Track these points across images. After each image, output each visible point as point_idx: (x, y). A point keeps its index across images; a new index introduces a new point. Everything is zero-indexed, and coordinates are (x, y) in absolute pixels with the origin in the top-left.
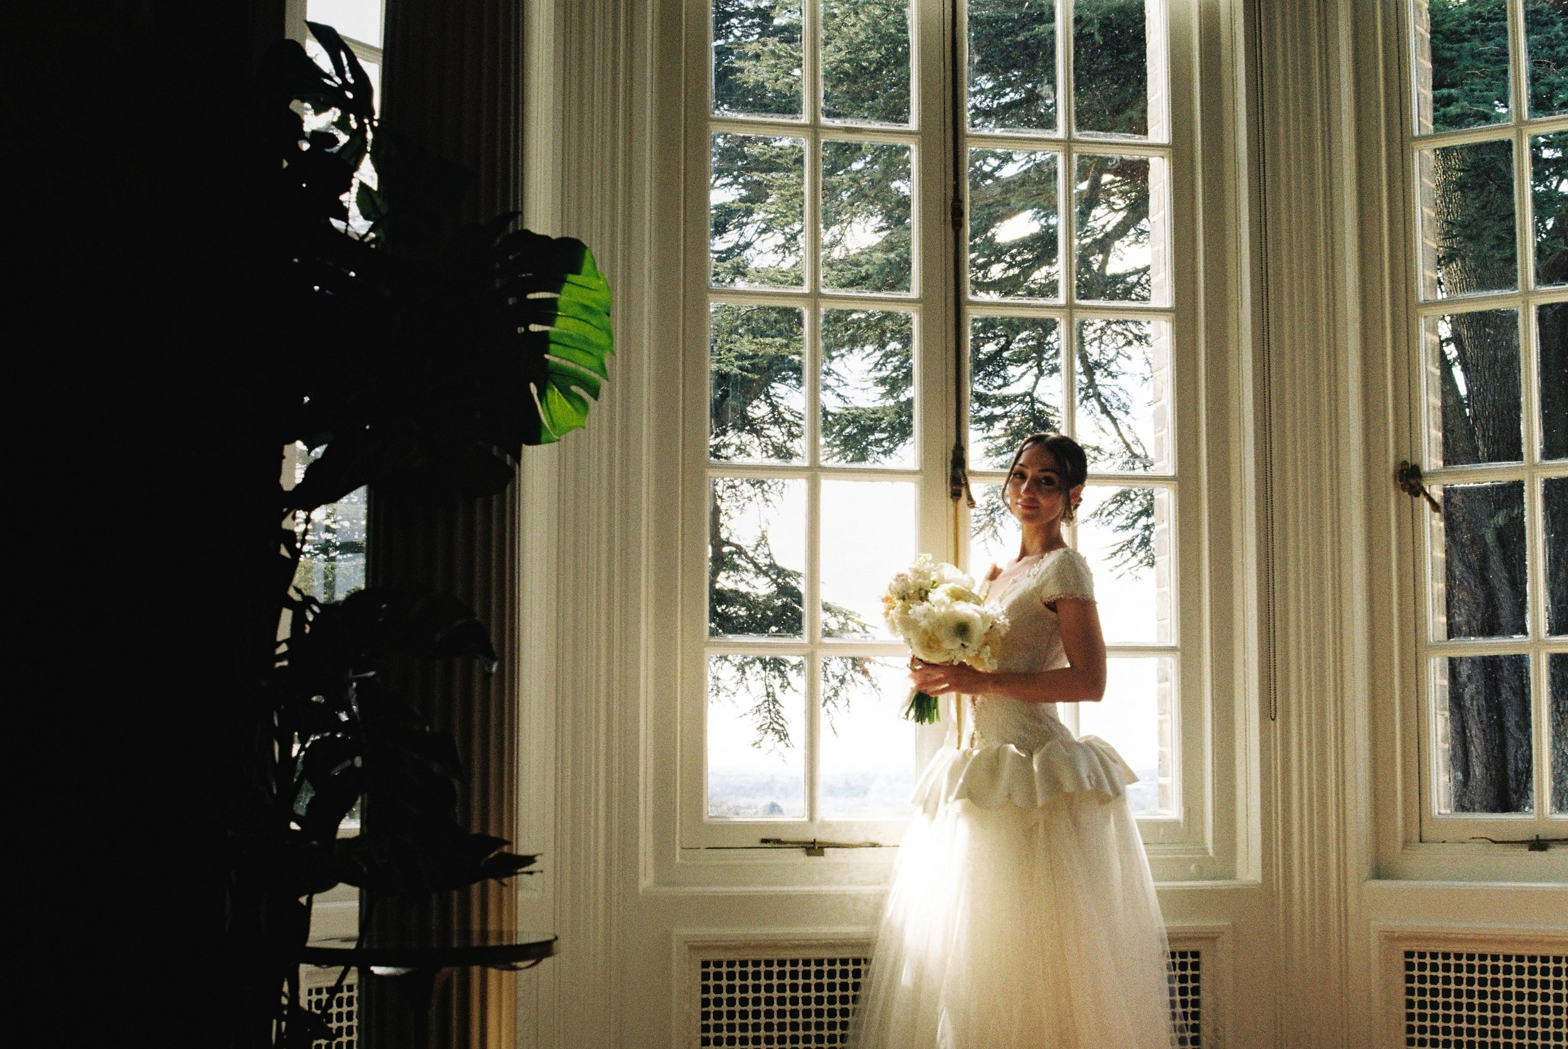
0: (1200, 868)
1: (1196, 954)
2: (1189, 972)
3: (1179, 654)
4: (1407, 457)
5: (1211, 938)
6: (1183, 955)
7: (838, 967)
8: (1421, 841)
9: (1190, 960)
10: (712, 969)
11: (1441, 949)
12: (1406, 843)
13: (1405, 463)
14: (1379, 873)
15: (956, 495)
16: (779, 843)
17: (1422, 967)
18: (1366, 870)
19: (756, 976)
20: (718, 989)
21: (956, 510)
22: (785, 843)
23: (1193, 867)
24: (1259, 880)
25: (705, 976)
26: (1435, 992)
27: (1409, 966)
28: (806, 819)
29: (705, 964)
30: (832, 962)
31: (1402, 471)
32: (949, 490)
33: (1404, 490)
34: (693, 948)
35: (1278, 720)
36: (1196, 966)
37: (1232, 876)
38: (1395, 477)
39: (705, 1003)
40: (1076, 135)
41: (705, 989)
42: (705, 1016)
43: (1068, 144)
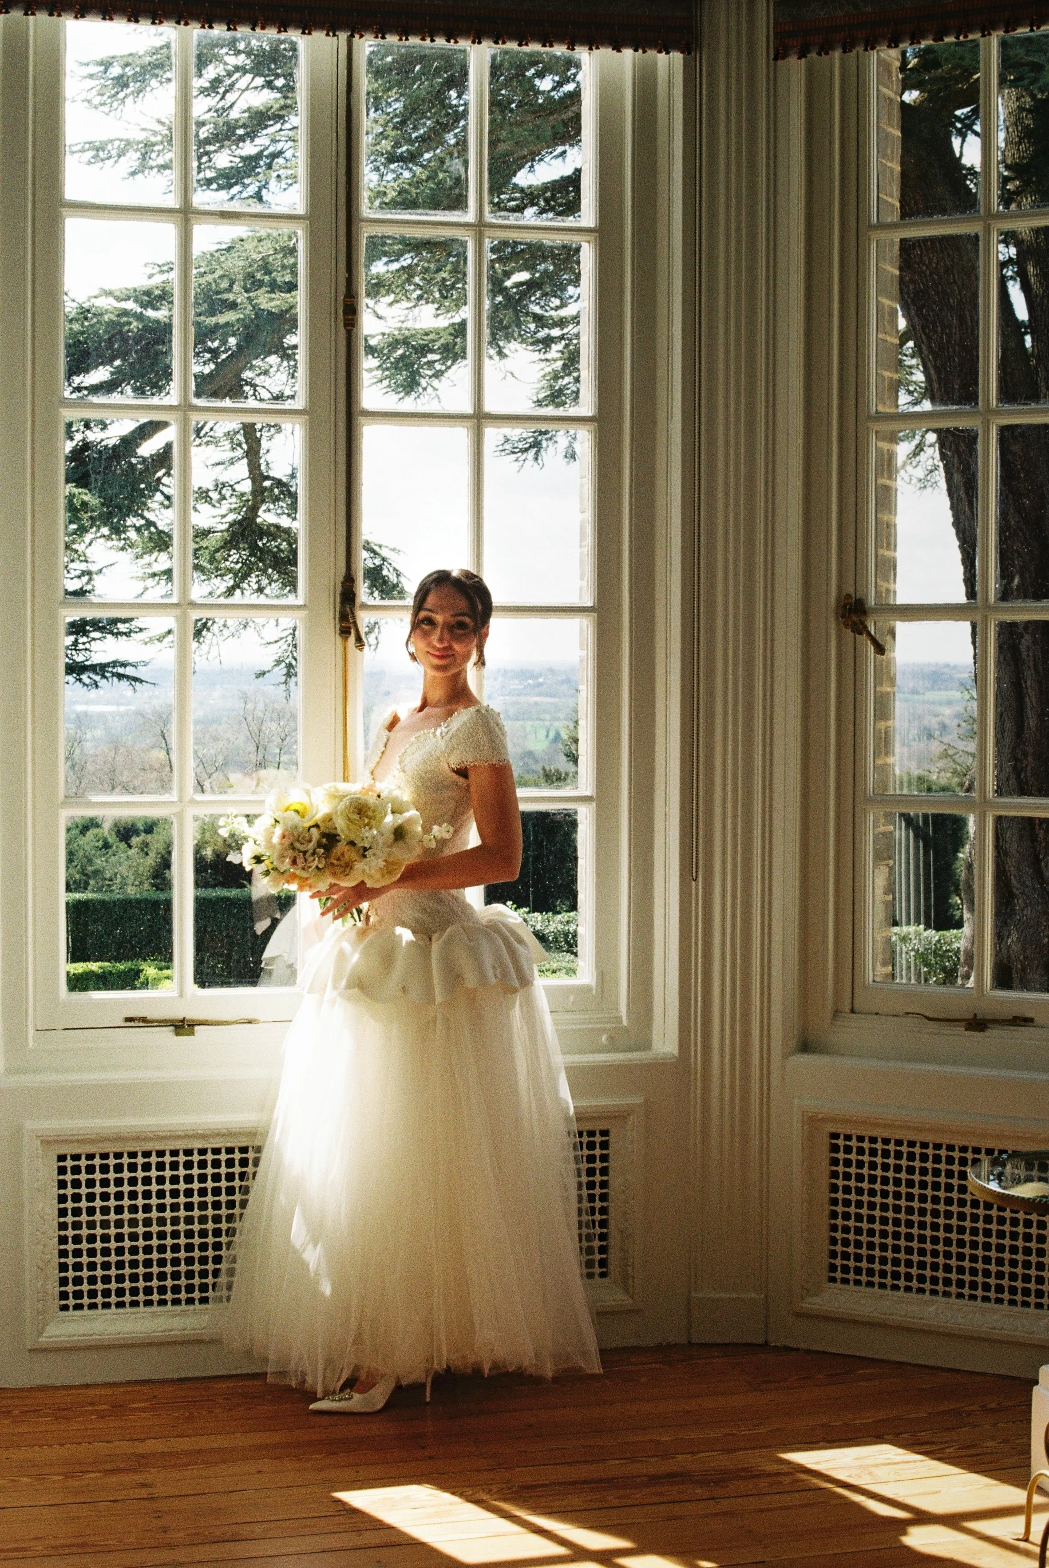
0: (611, 1039)
1: (605, 1133)
2: (598, 1152)
3: (594, 804)
4: (851, 591)
5: (621, 1116)
6: (591, 1134)
7: (210, 1157)
8: (853, 1011)
9: (598, 1139)
10: (69, 1163)
11: (867, 1133)
12: (837, 1013)
13: (848, 596)
14: (806, 1046)
15: (345, 632)
16: (145, 1022)
17: (848, 1150)
18: (793, 1043)
19: (119, 1168)
20: (76, 1184)
21: (345, 649)
22: (152, 1021)
23: (604, 1038)
24: (676, 1052)
25: (62, 1171)
26: (860, 1178)
27: (835, 1148)
28: (175, 994)
29: (62, 1158)
30: (203, 1152)
31: (844, 607)
32: (338, 626)
33: (846, 626)
34: (46, 1143)
35: (700, 879)
36: (605, 1145)
37: (647, 1045)
38: (837, 613)
39: (62, 1199)
40: (489, 218)
41: (62, 1184)
42: (63, 1213)
43: (480, 227)
